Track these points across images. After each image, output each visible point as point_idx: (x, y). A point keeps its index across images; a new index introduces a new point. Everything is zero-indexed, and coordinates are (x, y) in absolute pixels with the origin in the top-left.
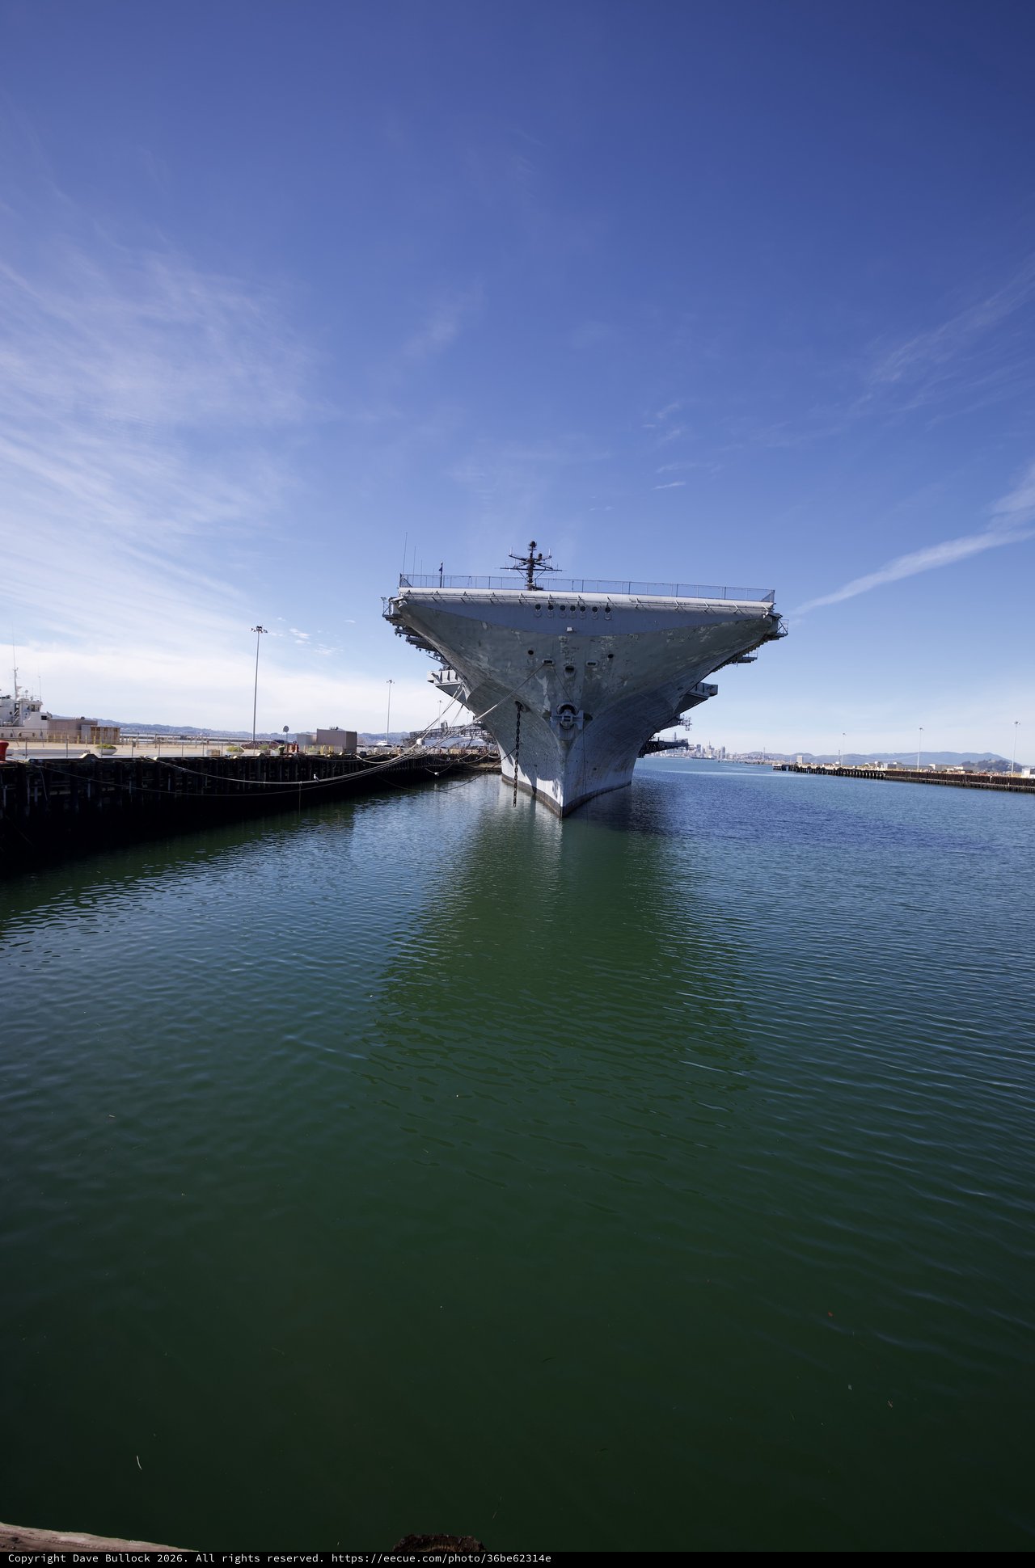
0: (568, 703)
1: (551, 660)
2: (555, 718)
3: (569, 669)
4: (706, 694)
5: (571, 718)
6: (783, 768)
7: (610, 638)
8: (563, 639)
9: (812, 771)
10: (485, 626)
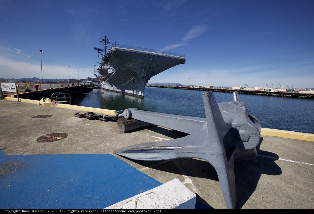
0: (147, 75)
1: (146, 66)
2: (145, 78)
3: (149, 68)
6: (149, 86)
7: (158, 62)
8: (150, 62)
9: (155, 87)
10: (134, 58)
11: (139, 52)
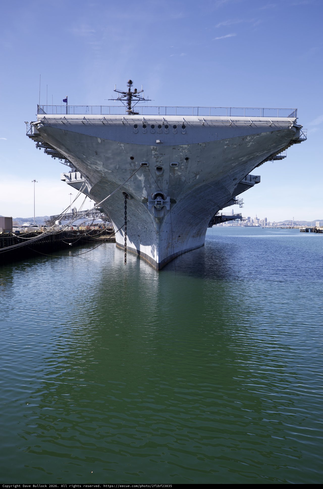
0: (159, 192)
1: (146, 163)
2: (151, 202)
3: (159, 169)
4: (252, 182)
5: (162, 203)
7: (186, 146)
8: (154, 148)
10: (99, 141)
11: (114, 122)
